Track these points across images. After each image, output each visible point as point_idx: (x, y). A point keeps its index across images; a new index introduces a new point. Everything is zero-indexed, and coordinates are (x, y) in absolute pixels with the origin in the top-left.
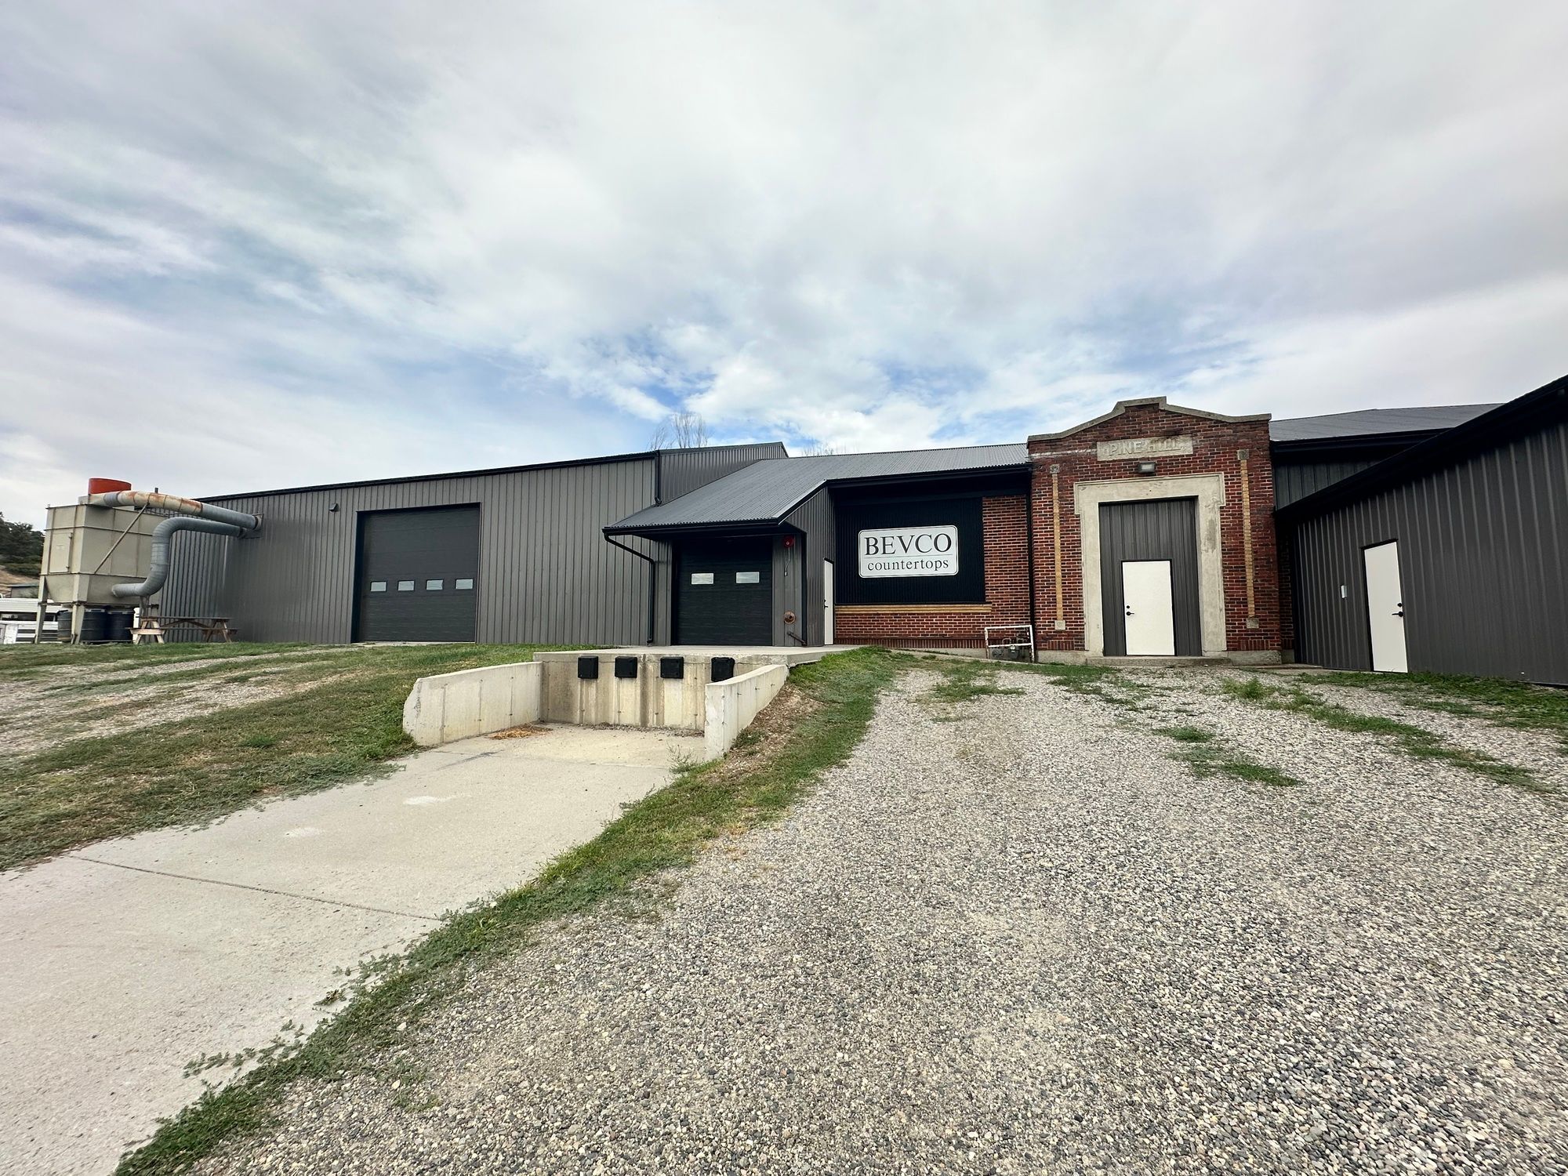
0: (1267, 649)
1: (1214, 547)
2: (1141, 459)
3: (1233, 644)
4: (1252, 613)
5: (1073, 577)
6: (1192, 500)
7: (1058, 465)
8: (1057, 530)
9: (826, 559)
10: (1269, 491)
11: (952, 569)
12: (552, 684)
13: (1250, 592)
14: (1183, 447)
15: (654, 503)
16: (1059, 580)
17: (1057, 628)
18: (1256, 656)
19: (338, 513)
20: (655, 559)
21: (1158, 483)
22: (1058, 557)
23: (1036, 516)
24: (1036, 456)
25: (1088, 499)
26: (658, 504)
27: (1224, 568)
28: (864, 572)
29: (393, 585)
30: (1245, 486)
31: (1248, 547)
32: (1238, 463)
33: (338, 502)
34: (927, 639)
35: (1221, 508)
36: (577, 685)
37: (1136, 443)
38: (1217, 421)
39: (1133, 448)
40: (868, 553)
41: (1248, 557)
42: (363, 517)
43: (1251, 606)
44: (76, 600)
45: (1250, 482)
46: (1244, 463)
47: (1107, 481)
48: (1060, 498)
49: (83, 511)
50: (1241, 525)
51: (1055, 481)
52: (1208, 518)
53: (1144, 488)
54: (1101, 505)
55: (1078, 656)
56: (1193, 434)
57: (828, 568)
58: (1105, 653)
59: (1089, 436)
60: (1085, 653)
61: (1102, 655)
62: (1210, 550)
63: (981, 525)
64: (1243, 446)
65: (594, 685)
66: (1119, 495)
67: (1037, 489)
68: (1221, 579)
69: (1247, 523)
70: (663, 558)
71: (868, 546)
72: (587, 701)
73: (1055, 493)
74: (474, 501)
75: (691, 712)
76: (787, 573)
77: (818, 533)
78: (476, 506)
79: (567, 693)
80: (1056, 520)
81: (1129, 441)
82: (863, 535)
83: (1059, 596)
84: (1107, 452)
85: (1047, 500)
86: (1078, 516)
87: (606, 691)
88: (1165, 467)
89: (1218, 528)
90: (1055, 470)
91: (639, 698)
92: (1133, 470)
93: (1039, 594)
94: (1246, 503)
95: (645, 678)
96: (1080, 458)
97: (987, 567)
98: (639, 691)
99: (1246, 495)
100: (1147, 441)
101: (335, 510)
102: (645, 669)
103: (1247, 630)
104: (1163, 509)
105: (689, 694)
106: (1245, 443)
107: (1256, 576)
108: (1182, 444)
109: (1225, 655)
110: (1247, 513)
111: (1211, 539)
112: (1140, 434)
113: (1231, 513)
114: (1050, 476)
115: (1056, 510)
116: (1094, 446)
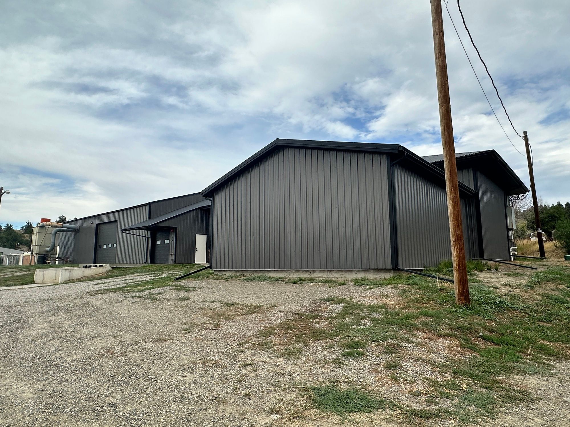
9: (198, 234)
20: (148, 237)
26: (150, 218)
33: (93, 221)
44: (36, 253)
49: (38, 228)
57: (201, 237)
76: (172, 240)
77: (189, 226)
78: (117, 221)
101: (92, 224)
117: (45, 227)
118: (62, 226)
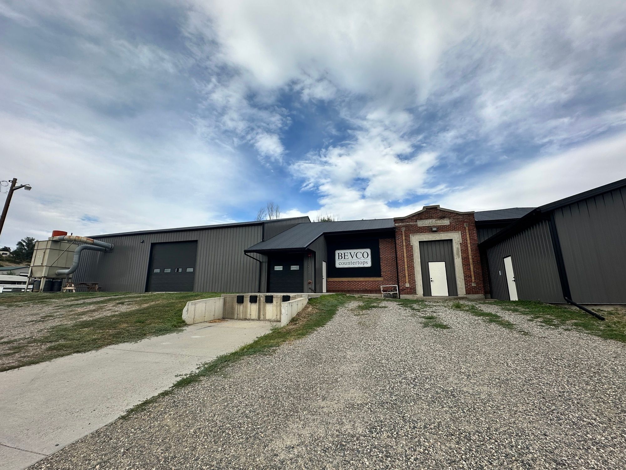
0: (480, 294)
1: (459, 257)
2: (433, 226)
3: (468, 292)
4: (473, 281)
5: (411, 267)
6: (451, 240)
7: (404, 228)
8: (405, 251)
9: (323, 261)
10: (476, 238)
11: (369, 264)
12: (227, 305)
13: (472, 273)
14: (446, 222)
15: (261, 241)
16: (406, 269)
17: (406, 286)
18: (476, 296)
19: (143, 243)
20: (261, 261)
21: (439, 234)
22: (406, 261)
23: (397, 246)
24: (397, 225)
25: (415, 240)
26: (263, 241)
27: (463, 265)
28: (338, 265)
29: (162, 271)
30: (468, 236)
31: (470, 257)
32: (465, 228)
33: (144, 239)
34: (361, 290)
35: (461, 243)
36: (236, 306)
37: (430, 220)
38: (457, 214)
39: (429, 223)
40: (339, 259)
41: (471, 261)
42: (153, 245)
43: (473, 278)
44: (43, 276)
45: (469, 234)
46: (467, 228)
47: (421, 234)
48: (405, 239)
49: (50, 243)
50: (467, 249)
51: (403, 233)
52: (456, 246)
53: (434, 236)
54: (420, 242)
55: (414, 296)
56: (449, 218)
57: (324, 264)
58: (424, 295)
59: (414, 218)
60: (417, 295)
61: (423, 296)
62: (458, 258)
63: (379, 248)
64: (466, 222)
65: (242, 305)
66: (425, 238)
67: (398, 236)
68: (462, 268)
69: (469, 249)
70: (264, 260)
71: (339, 256)
72: (239, 311)
73: (404, 238)
74: (195, 239)
75: (275, 314)
76: (309, 266)
77: (320, 252)
78: (196, 241)
79: (233, 308)
80: (404, 247)
81: (428, 220)
82: (337, 252)
83: (407, 275)
84: (421, 223)
85: (401, 240)
86: (412, 246)
87: (246, 307)
88: (440, 229)
89: (460, 250)
90: (403, 229)
91: (257, 310)
92: (429, 230)
93: (400, 274)
94: (469, 242)
95: (260, 303)
96: (412, 226)
97: (381, 264)
98: (257, 307)
99: (468, 239)
100: (434, 220)
101: (143, 242)
102: (260, 300)
103: (472, 287)
104: (441, 243)
105: (275, 308)
106: (466, 221)
107: (474, 267)
108: (446, 221)
109: (465, 296)
110: (469, 245)
111: (458, 254)
112: (431, 218)
113: (464, 245)
114: (402, 232)
115: (404, 244)
116: (416, 221)
117: (60, 243)
118: (92, 242)
